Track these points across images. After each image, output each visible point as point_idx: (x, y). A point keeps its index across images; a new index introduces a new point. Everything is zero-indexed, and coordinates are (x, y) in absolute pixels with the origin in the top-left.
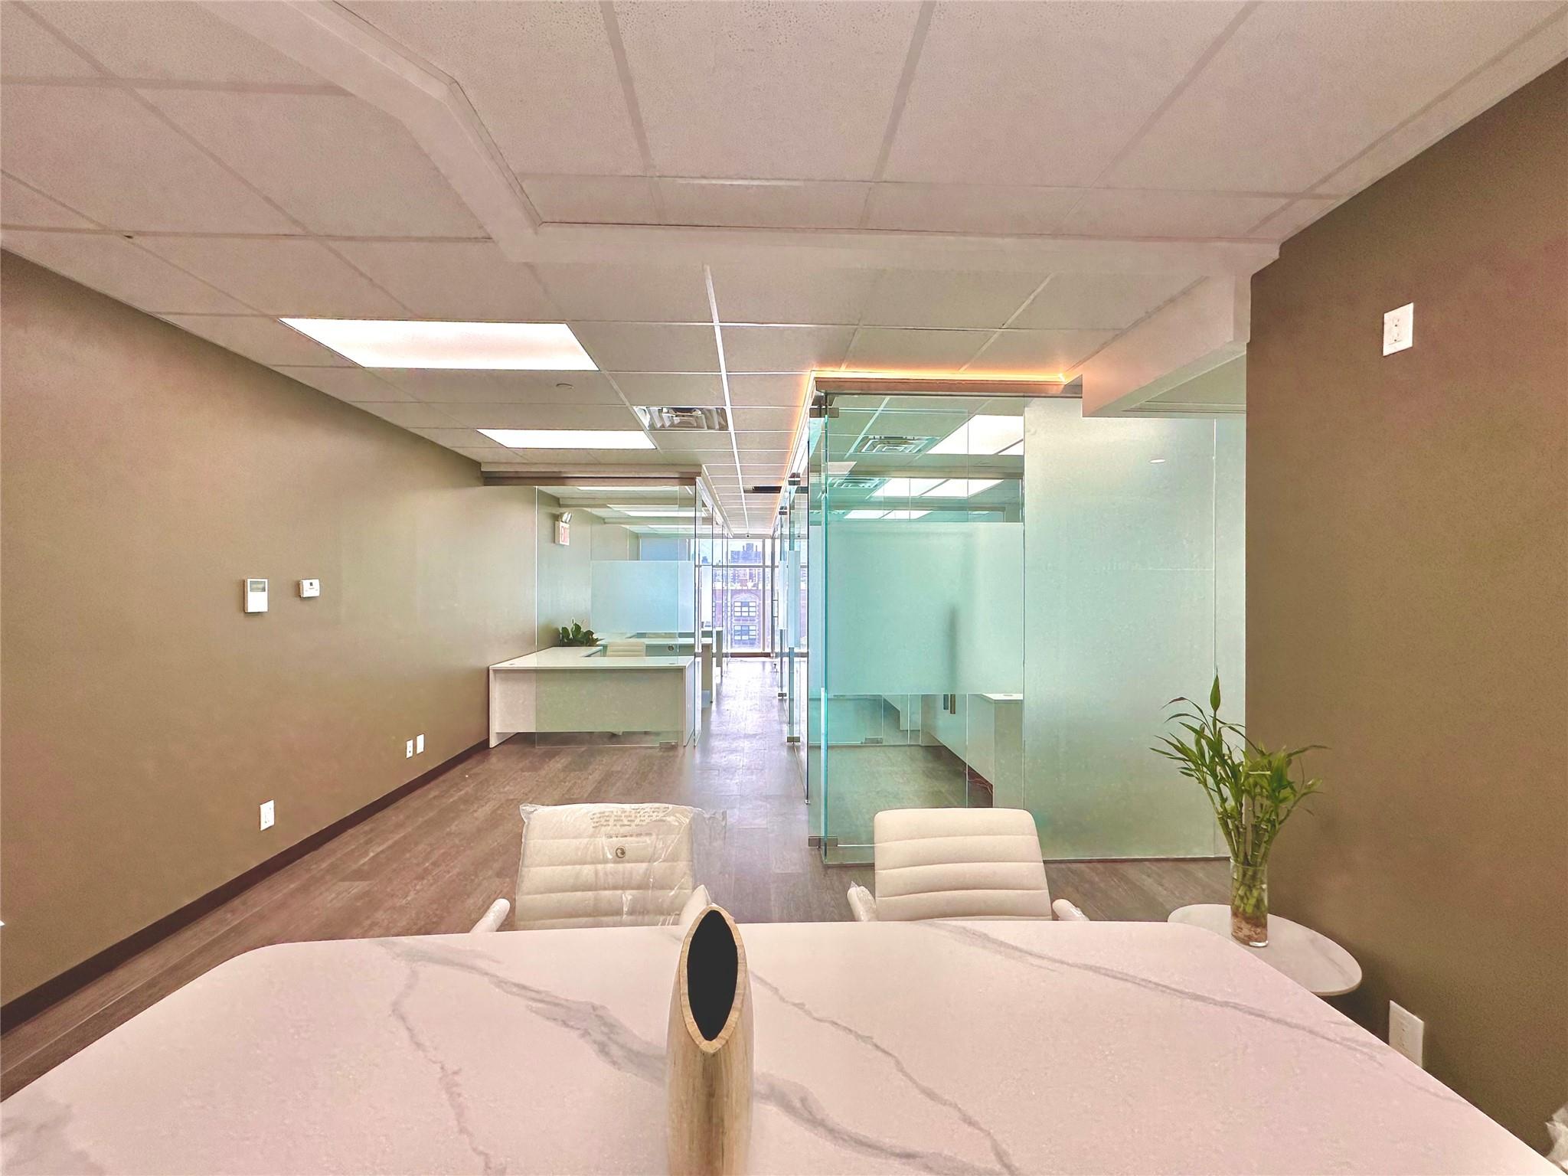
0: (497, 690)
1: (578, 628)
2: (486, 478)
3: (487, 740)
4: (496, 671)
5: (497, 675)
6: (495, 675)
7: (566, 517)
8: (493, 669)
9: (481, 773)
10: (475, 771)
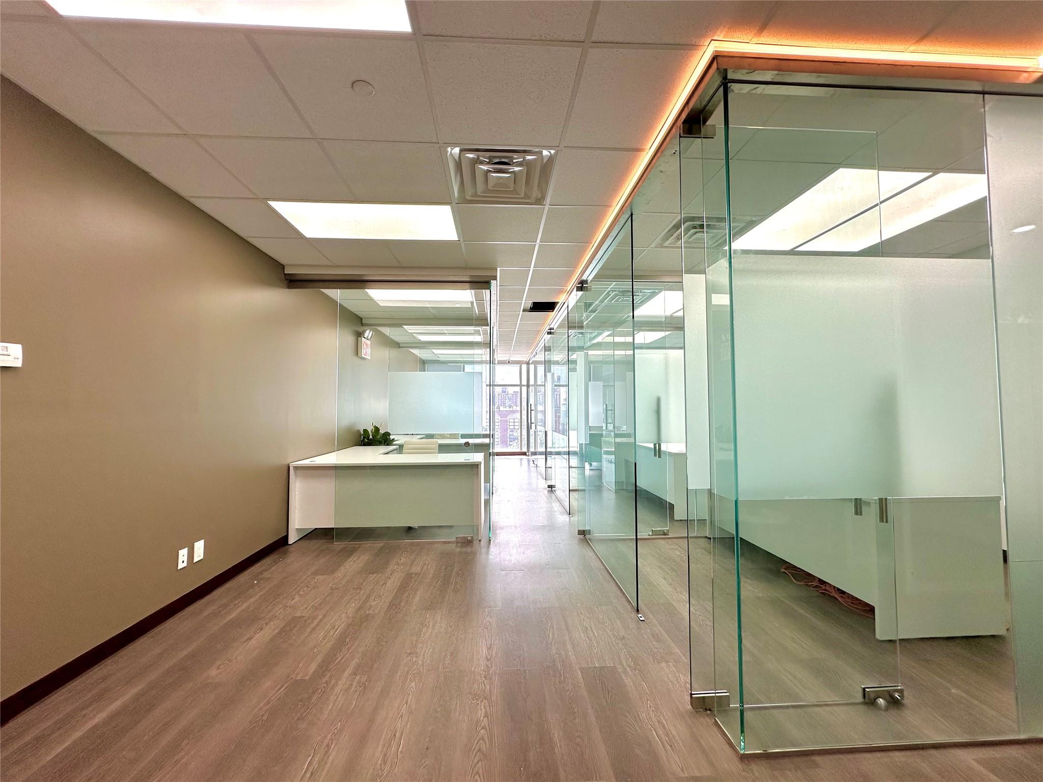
0: (298, 487)
1: (377, 430)
2: (289, 280)
3: (287, 536)
4: (296, 468)
5: (298, 471)
6: (295, 472)
7: (368, 334)
8: (293, 467)
9: (272, 578)
10: (266, 575)
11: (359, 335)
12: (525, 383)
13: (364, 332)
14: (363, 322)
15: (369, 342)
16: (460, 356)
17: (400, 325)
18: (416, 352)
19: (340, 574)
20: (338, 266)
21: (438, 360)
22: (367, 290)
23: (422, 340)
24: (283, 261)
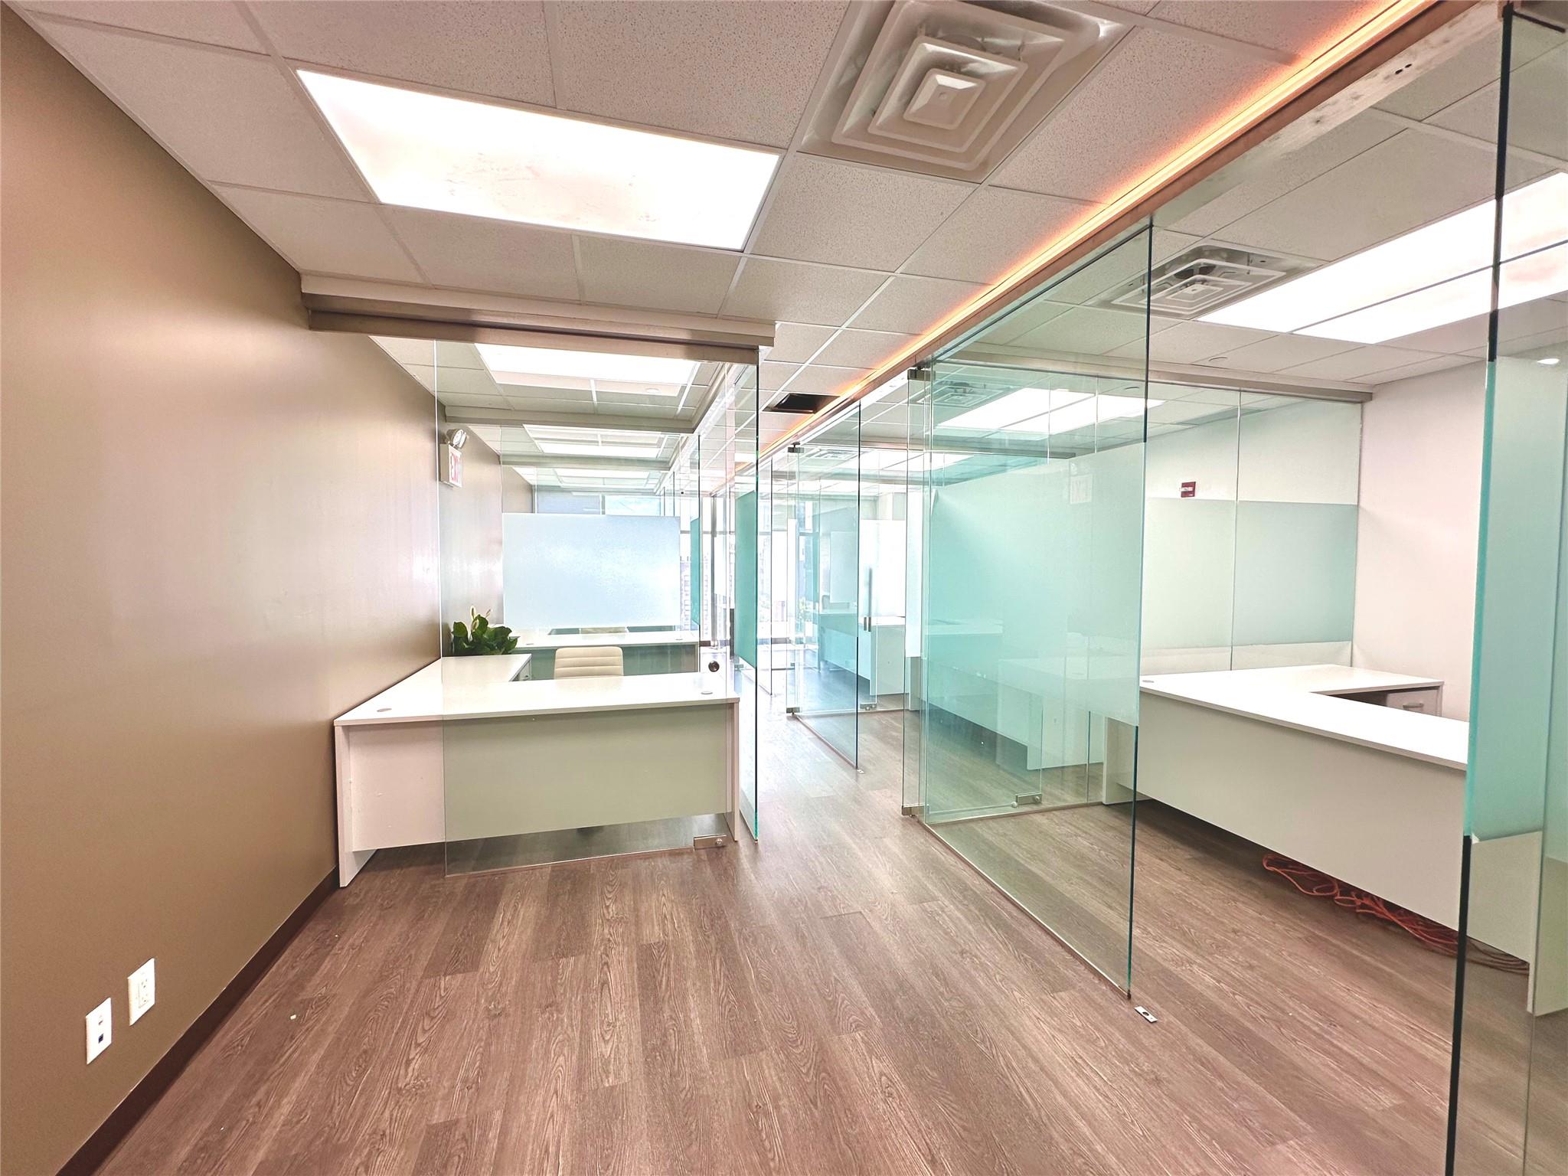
1: (483, 622)
2: (314, 311)
3: (336, 874)
4: (348, 729)
5: (351, 734)
6: (347, 737)
7: (459, 438)
8: (343, 726)
9: (334, 996)
10: (314, 989)
11: (443, 439)
12: (710, 530)
13: (451, 434)
14: (447, 415)
15: (458, 453)
16: (601, 481)
17: (519, 423)
18: (524, 471)
19: (492, 963)
20: (436, 288)
21: (559, 486)
22: (477, 345)
23: (545, 451)
24: (298, 261)
